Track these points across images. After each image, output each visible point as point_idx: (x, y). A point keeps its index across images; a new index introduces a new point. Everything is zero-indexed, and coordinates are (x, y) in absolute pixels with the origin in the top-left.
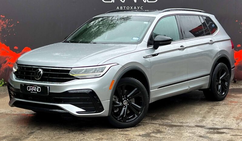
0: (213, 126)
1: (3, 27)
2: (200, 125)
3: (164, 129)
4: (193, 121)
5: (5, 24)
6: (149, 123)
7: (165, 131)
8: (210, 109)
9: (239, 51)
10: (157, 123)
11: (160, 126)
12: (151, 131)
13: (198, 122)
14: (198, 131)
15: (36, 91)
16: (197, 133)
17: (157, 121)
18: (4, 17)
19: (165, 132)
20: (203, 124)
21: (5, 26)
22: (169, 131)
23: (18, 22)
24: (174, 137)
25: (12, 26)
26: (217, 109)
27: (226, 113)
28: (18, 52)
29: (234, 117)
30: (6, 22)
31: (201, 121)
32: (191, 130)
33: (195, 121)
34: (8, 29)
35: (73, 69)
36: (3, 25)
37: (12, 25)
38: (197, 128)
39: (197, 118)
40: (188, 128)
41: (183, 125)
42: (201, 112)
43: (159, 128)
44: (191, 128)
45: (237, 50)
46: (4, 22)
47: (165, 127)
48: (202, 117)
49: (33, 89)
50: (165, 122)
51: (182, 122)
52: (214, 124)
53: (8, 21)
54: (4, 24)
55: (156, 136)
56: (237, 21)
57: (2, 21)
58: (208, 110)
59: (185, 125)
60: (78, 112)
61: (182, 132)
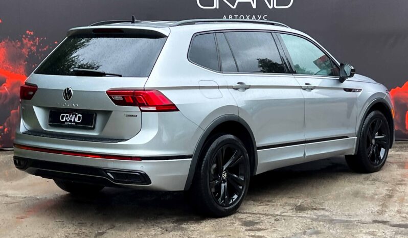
0: (403, 221)
1: (31, 50)
3: (322, 227)
4: (368, 212)
5: (35, 45)
6: (293, 216)
7: (324, 231)
8: (391, 190)
10: (306, 215)
11: (314, 222)
12: (300, 230)
13: (376, 213)
14: (379, 230)
17: (306, 212)
18: (32, 33)
19: (324, 233)
20: (386, 217)
21: (34, 48)
22: (331, 230)
23: (56, 43)
25: (45, 49)
26: (404, 192)
30: (36, 43)
31: (381, 213)
32: (368, 229)
33: (371, 212)
34: (38, 55)
36: (30, 48)
37: (46, 47)
38: (376, 225)
39: (373, 207)
40: (362, 225)
41: (352, 219)
42: (376, 197)
43: (312, 225)
44: (368, 225)
46: (32, 42)
47: (321, 223)
48: (380, 206)
50: (319, 214)
51: (349, 215)
52: (403, 217)
53: (38, 40)
54: (32, 45)
57: (29, 41)
58: (388, 193)
59: (354, 219)
61: (354, 231)
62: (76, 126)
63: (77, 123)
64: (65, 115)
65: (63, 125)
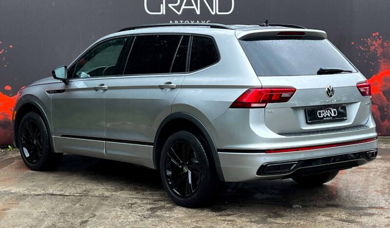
2: (332, 204)
16: (335, 216)
23: (11, 46)
24: (304, 223)
27: (361, 184)
28: (11, 95)
29: (376, 191)
32: (324, 212)
38: (330, 209)
40: (318, 209)
41: (308, 204)
55: (277, 221)
56: (353, 43)
62: (334, 120)
63: (333, 117)
64: (321, 111)
65: (322, 121)
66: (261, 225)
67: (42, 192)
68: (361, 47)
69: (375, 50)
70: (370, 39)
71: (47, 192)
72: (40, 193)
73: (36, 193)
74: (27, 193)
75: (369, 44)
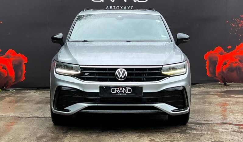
9: (230, 53)
15: (125, 92)
16: (230, 129)
23: (1, 22)
28: (1, 55)
35: (164, 66)
45: (228, 51)
49: (120, 91)
52: (239, 121)
55: (193, 132)
56: (227, 22)
60: (173, 111)
66: (183, 134)
67: (31, 116)
68: (232, 24)
69: (242, 26)
70: (239, 19)
71: (34, 116)
72: (29, 116)
73: (27, 116)
74: (21, 116)
75: (238, 23)
